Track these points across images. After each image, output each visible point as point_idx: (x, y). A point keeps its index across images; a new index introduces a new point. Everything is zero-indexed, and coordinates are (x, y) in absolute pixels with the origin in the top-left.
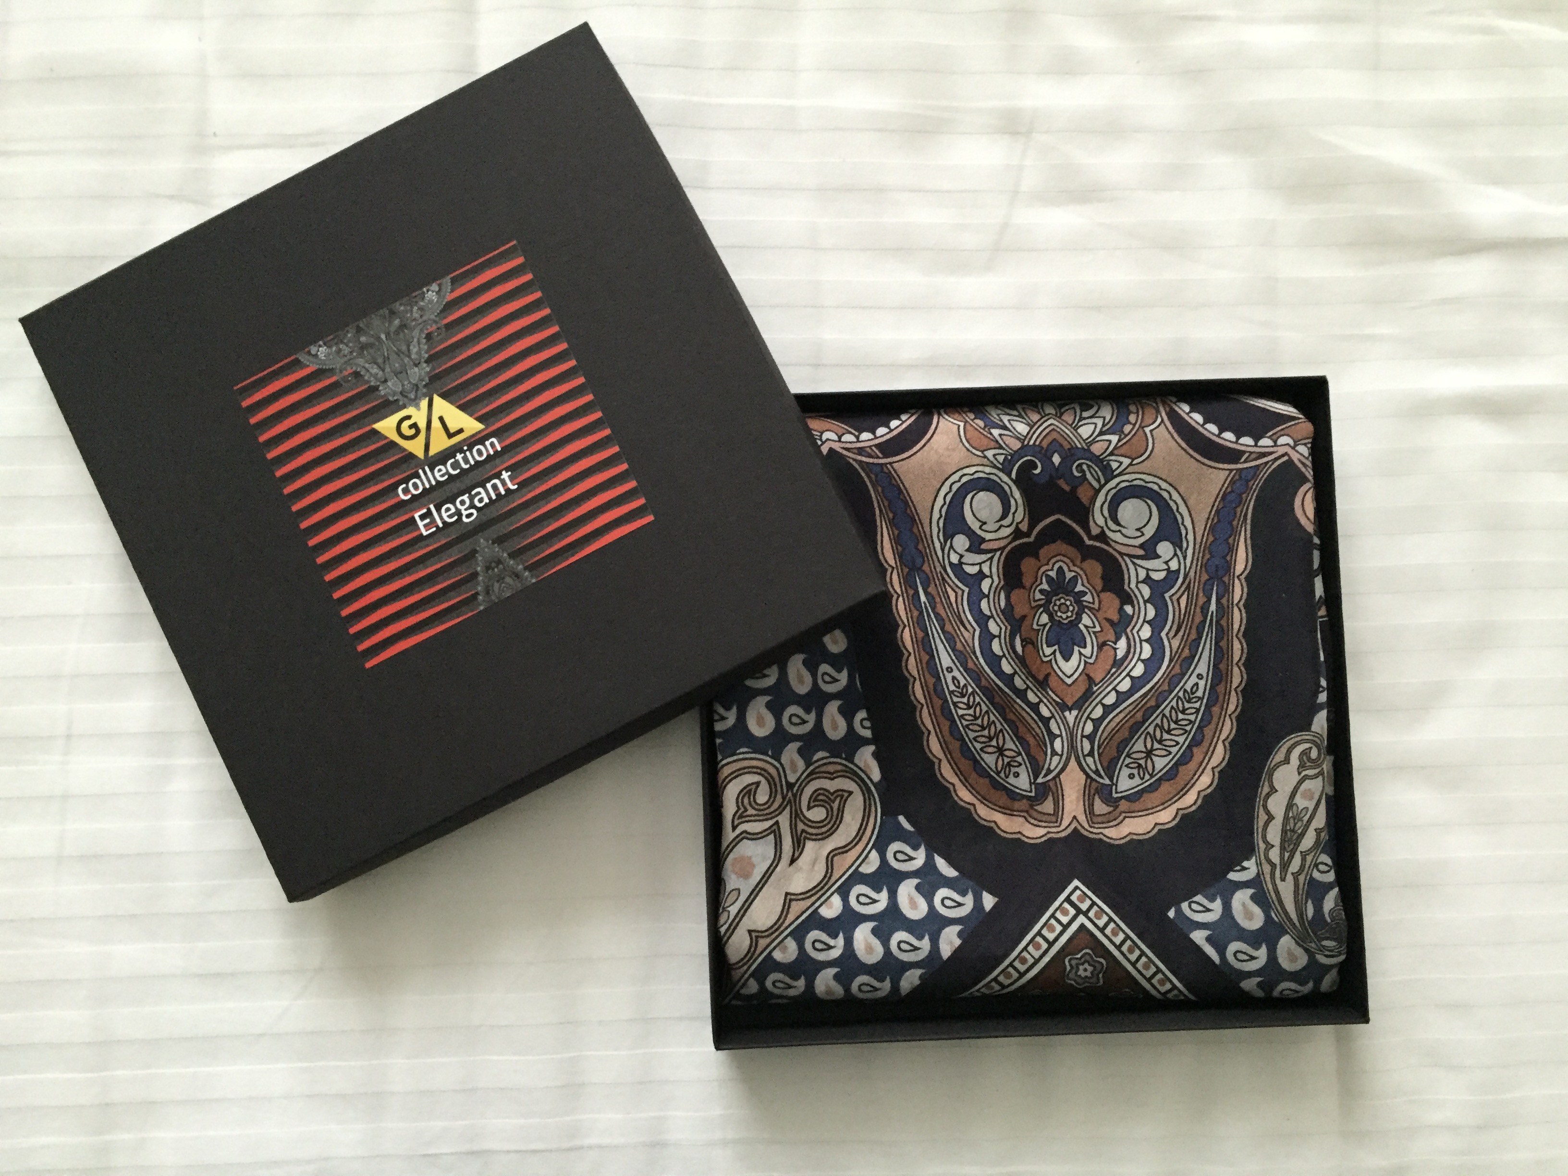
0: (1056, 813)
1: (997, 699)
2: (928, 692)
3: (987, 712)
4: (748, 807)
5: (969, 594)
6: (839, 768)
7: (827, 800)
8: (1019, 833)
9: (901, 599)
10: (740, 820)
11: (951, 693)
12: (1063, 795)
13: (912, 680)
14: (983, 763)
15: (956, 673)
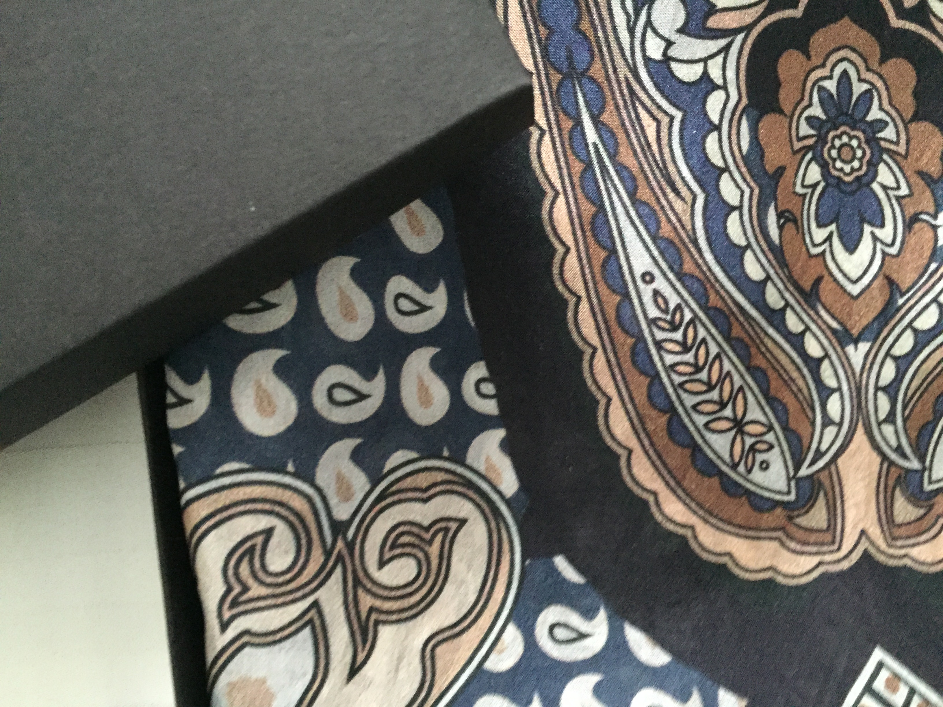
0: (831, 526)
1: (736, 331)
2: (606, 322)
3: (718, 356)
4: (251, 582)
5: (683, 122)
6: (440, 476)
7: (417, 542)
8: (770, 568)
9: (547, 138)
10: (235, 611)
11: (653, 322)
12: (842, 496)
13: (572, 301)
14: (708, 452)
15: (660, 284)
